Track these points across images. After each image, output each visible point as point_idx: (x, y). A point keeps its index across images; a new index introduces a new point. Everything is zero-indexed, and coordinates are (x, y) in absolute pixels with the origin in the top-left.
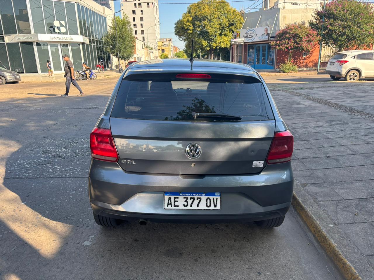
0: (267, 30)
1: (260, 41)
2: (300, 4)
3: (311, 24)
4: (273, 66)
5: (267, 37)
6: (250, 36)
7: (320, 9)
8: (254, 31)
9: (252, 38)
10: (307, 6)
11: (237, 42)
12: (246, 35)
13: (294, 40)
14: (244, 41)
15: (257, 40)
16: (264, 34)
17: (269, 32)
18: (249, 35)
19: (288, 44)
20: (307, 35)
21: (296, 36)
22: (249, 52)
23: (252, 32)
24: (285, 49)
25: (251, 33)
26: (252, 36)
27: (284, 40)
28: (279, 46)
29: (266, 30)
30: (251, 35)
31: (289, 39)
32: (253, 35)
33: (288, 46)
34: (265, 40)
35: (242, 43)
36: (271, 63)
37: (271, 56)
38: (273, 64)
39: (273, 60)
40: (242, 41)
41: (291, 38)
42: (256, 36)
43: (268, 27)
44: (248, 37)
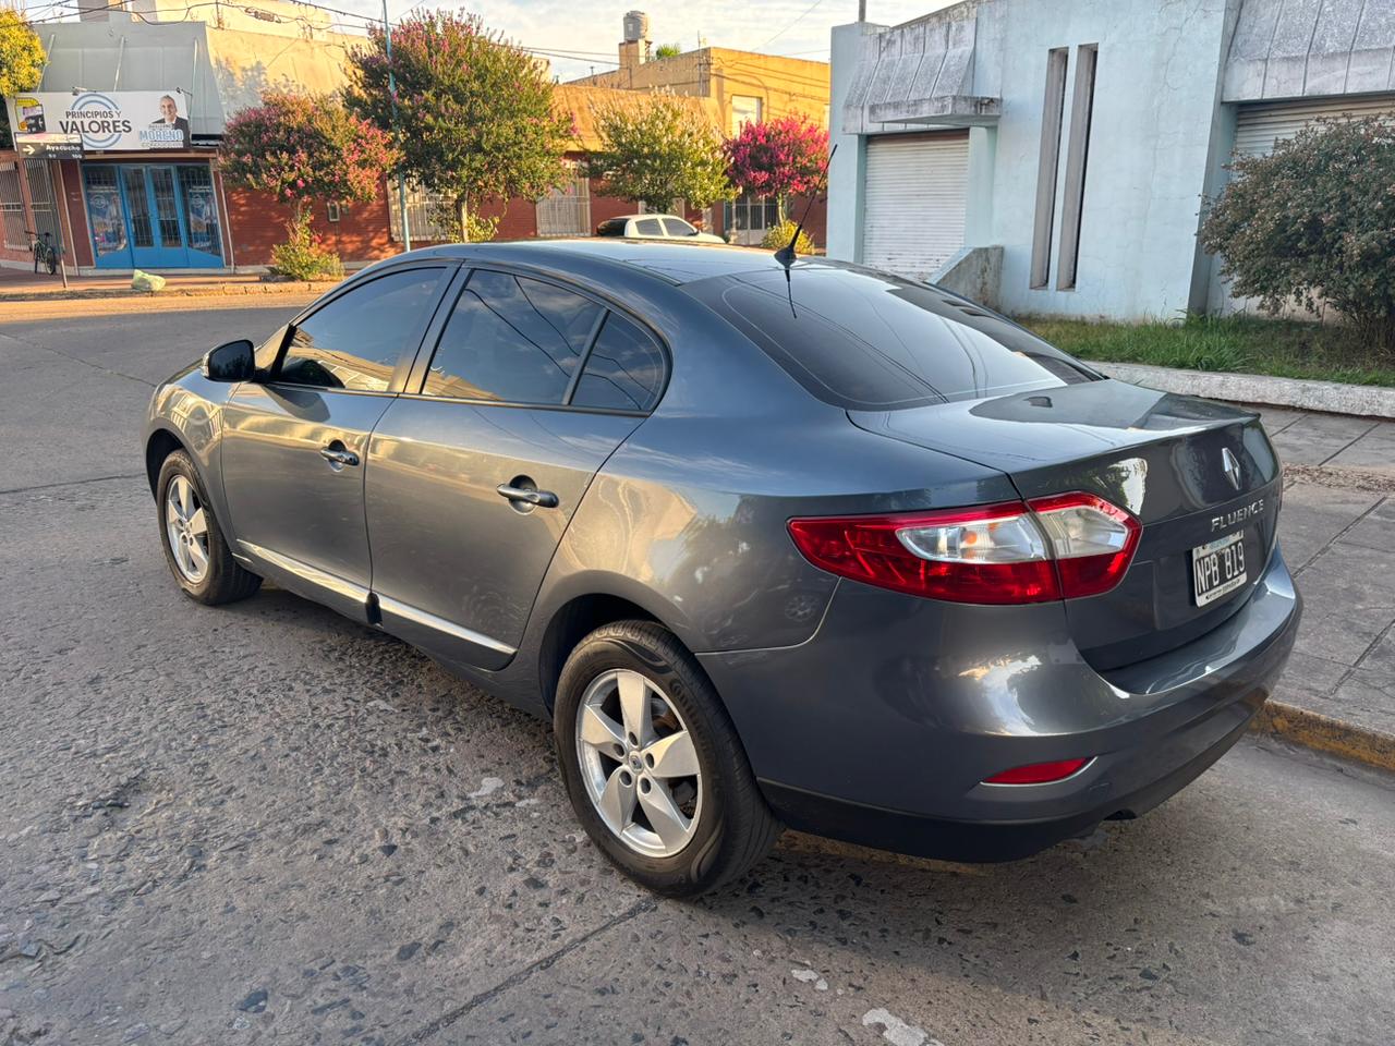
0: (171, 107)
1: (148, 148)
2: (282, 19)
3: (351, 101)
4: (219, 255)
5: (179, 134)
6: (95, 127)
8: (111, 105)
9: (107, 134)
10: (308, 30)
11: (48, 148)
12: (70, 119)
13: (311, 155)
14: (81, 145)
15: (127, 143)
16: (162, 121)
17: (182, 113)
18: (87, 121)
19: (292, 168)
20: (354, 141)
21: (311, 139)
22: (89, 196)
23: (102, 109)
24: (282, 191)
25: (96, 114)
26: (103, 127)
27: (274, 154)
28: (257, 175)
29: (169, 106)
30: (99, 119)
31: (292, 151)
32: (108, 119)
33: (291, 177)
34: (172, 146)
35: (75, 152)
36: (208, 244)
37: (199, 213)
38: (215, 248)
39: (212, 229)
40: (75, 145)
41: (298, 148)
42: (122, 128)
43: (174, 94)
44: (87, 129)
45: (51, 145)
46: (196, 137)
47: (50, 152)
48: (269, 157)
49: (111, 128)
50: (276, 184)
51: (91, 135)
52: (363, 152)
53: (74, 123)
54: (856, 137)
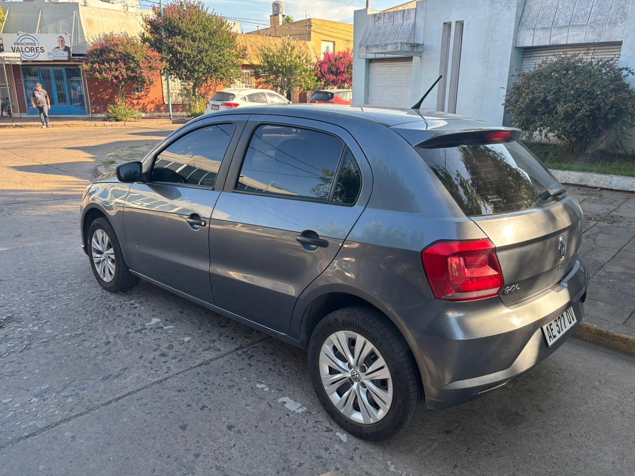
1: (52, 60)
2: (114, 2)
3: (145, 40)
4: (85, 109)
5: (66, 53)
6: (27, 50)
7: (152, 15)
8: (34, 40)
9: (33, 53)
10: (126, 7)
11: (5, 59)
12: (16, 46)
13: (125, 64)
14: (20, 58)
15: (42, 57)
16: (58, 48)
17: (68, 44)
18: (24, 47)
19: (117, 70)
20: (145, 58)
21: (126, 58)
22: (25, 81)
23: (31, 41)
24: (112, 80)
25: (28, 44)
26: (31, 50)
27: (108, 63)
28: (100, 73)
29: (62, 41)
30: (29, 46)
31: (116, 62)
32: (34, 46)
33: (117, 73)
34: (63, 59)
35: (18, 61)
36: (80, 104)
37: (75, 89)
38: (83, 105)
39: (81, 97)
40: (18, 58)
41: (119, 61)
42: (40, 50)
43: (63, 35)
44: (24, 50)
45: (7, 57)
46: (73, 55)
47: (6, 61)
48: (106, 64)
49: (35, 50)
50: (110, 77)
51: (26, 53)
52: (149, 63)
53: (18, 48)
54: (365, 60)
